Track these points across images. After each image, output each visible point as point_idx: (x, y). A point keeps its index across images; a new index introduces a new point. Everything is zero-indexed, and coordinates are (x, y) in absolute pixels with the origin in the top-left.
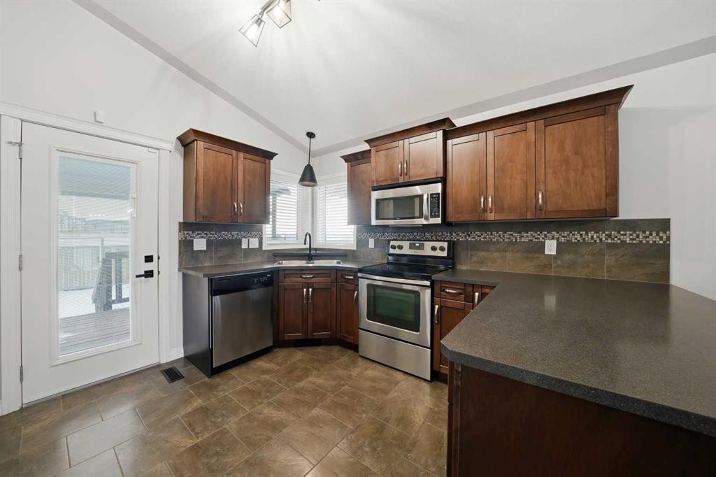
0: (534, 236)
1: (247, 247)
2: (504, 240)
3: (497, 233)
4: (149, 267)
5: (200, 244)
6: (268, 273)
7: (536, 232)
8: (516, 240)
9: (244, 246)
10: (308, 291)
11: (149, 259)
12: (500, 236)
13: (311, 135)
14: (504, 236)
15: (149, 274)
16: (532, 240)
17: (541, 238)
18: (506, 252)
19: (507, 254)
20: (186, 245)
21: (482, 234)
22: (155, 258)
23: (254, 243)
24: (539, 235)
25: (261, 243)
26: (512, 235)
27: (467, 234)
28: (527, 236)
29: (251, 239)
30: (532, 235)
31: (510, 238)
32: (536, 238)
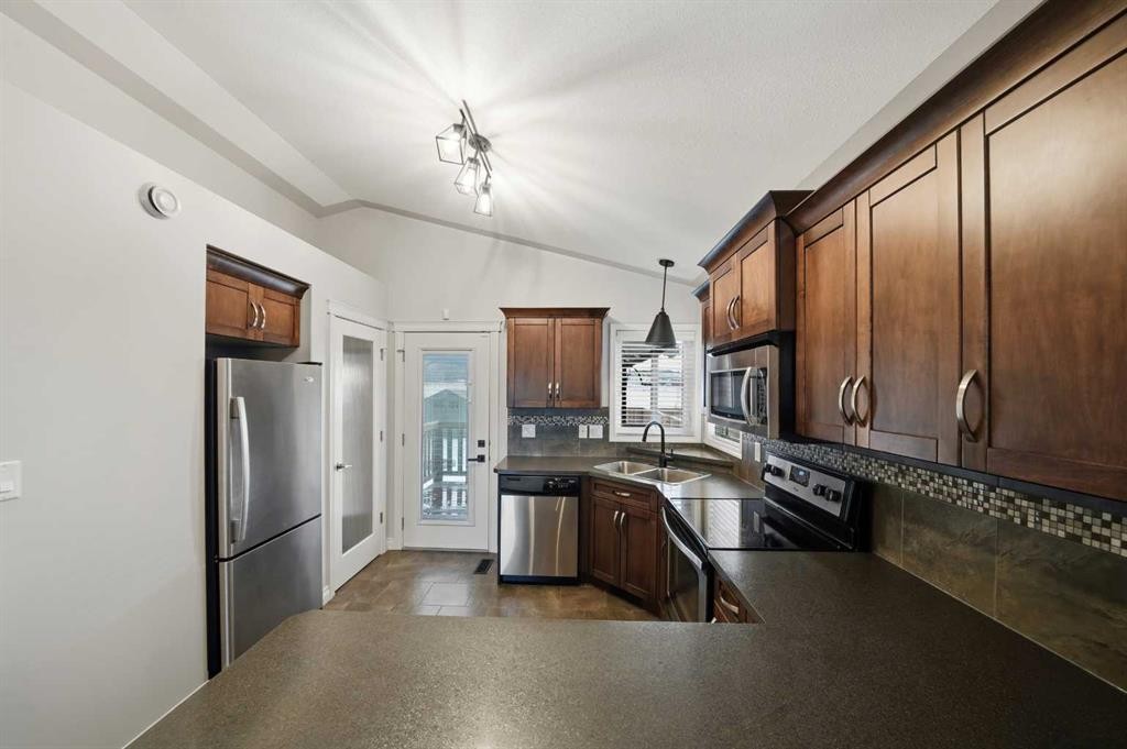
0: (1087, 527)
1: (586, 437)
2: (986, 511)
3: (970, 484)
4: (481, 451)
5: (529, 431)
6: (572, 477)
7: (1097, 515)
8: (1024, 521)
9: (582, 435)
10: (619, 515)
11: (481, 444)
12: (975, 496)
13: (667, 263)
14: (987, 499)
15: (481, 459)
16: (1079, 539)
17: (1116, 542)
18: (993, 552)
19: (997, 559)
20: (514, 431)
21: (932, 479)
22: (487, 444)
23: (597, 432)
24: (1106, 525)
25: (606, 431)
26: (1010, 500)
27: (900, 468)
28: (1062, 520)
29: (591, 427)
30: (1079, 518)
31: (1003, 510)
32: (1096, 537)
